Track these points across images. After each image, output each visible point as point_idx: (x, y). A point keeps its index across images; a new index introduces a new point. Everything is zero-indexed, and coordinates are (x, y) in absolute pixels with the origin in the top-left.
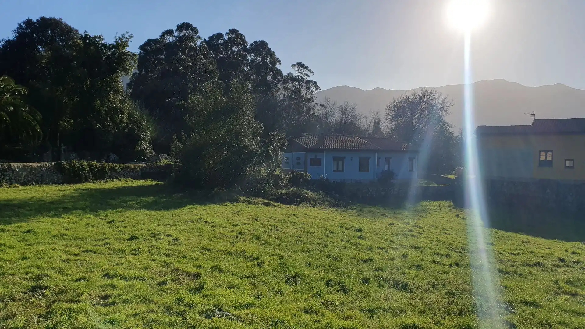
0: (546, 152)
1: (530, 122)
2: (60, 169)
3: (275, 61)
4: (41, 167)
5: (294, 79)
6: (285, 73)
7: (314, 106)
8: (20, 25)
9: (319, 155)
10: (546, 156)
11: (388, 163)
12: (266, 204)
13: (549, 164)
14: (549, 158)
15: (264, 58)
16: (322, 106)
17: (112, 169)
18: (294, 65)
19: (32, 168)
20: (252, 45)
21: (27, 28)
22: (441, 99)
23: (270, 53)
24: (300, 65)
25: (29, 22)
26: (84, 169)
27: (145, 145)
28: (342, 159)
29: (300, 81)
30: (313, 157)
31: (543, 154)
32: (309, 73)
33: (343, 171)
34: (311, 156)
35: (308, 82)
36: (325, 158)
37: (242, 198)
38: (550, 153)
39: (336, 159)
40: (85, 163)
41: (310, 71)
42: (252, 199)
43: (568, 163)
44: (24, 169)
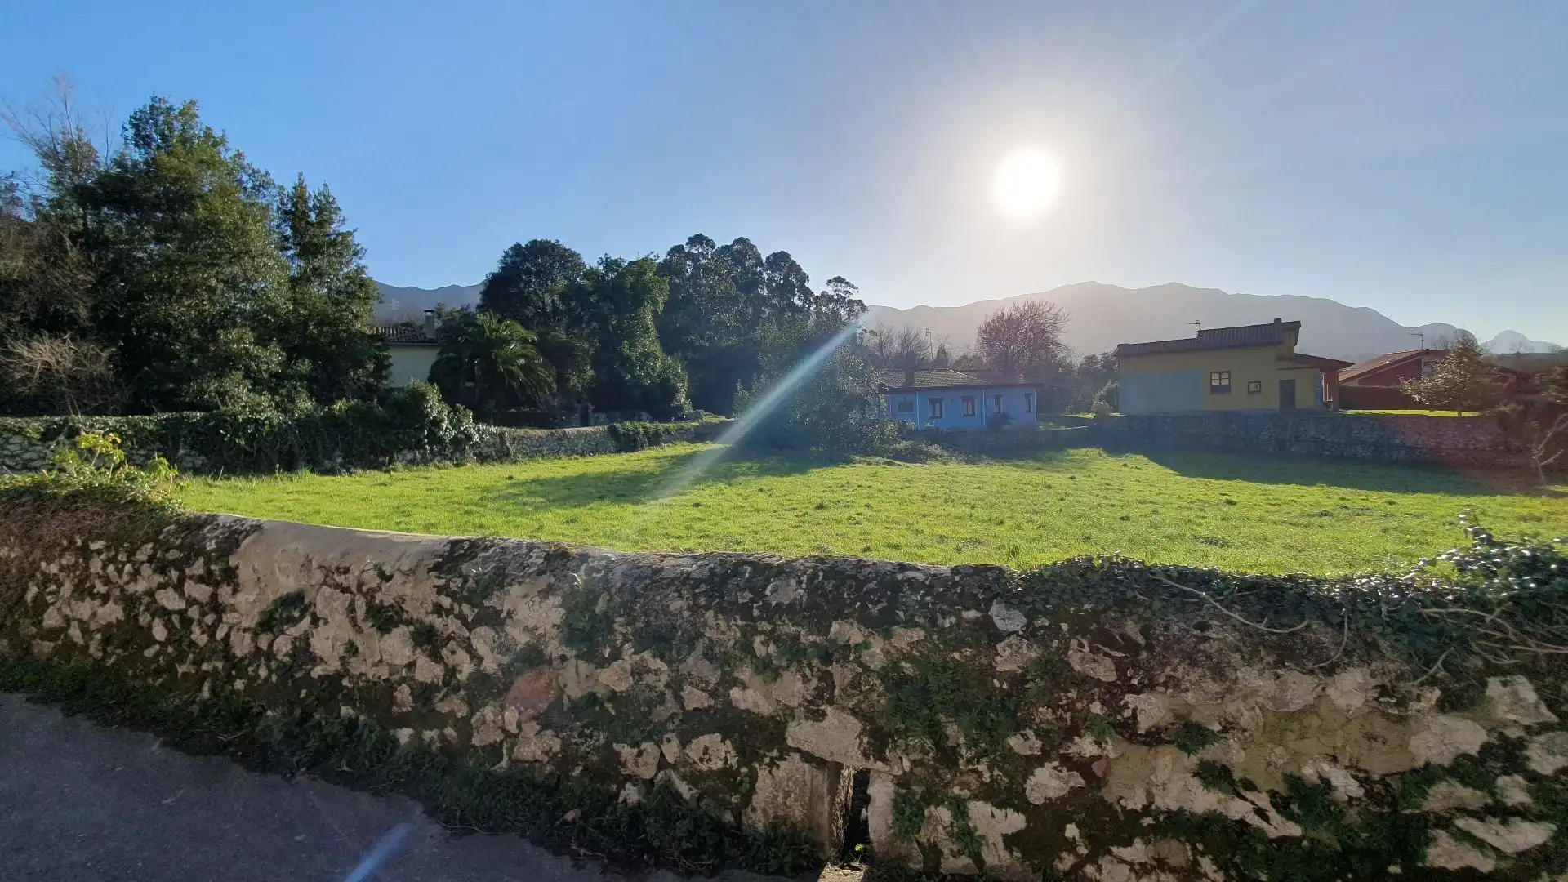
0: (1220, 373)
1: (1193, 335)
2: (613, 432)
3: (803, 278)
4: (595, 433)
5: (830, 299)
6: (817, 293)
7: (861, 334)
8: (506, 253)
9: (909, 398)
10: (1220, 380)
11: (997, 403)
12: (889, 464)
13: (1226, 389)
14: (1225, 382)
15: (787, 276)
16: (872, 332)
17: (667, 431)
18: (830, 281)
19: (587, 434)
20: (768, 258)
21: (517, 255)
22: (1053, 312)
23: (795, 268)
24: (839, 280)
25: (517, 248)
26: (638, 433)
27: (682, 398)
28: (940, 400)
29: (840, 301)
30: (902, 400)
31: (1216, 376)
32: (851, 290)
33: (941, 417)
34: (900, 398)
35: (851, 302)
36: (917, 400)
37: (857, 458)
38: (1225, 376)
39: (933, 402)
40: (638, 425)
41: (853, 286)
42: (868, 459)
43: (1253, 387)
44: (579, 436)
